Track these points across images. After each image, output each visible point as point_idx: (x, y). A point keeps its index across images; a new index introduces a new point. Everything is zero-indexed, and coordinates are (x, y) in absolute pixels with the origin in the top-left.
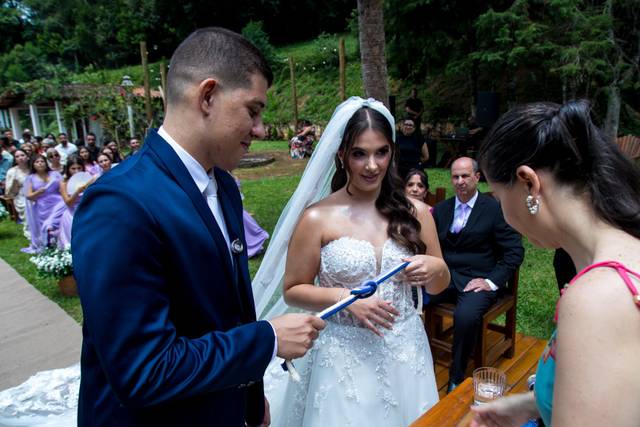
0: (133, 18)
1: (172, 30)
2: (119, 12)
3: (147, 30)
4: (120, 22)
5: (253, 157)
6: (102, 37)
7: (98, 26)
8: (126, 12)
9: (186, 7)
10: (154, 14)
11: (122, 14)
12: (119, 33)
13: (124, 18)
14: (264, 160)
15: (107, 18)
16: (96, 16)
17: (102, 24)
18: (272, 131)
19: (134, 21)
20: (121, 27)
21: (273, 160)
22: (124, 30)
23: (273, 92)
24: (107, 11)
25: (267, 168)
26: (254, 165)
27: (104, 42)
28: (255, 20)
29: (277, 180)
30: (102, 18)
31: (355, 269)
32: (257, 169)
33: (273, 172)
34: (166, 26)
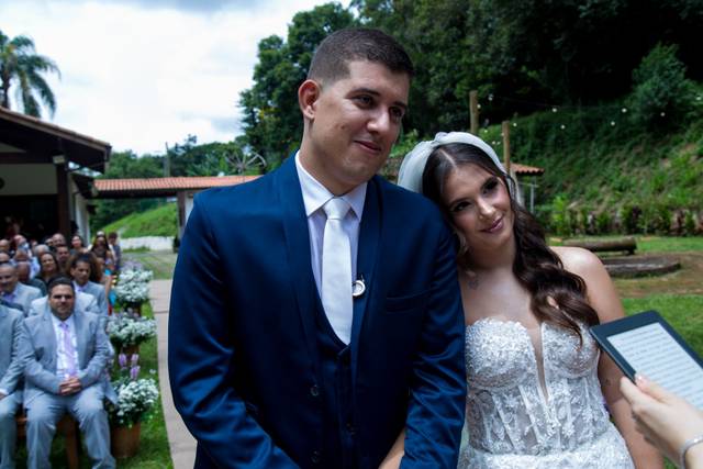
0: (478, 63)
1: (532, 74)
2: (460, 57)
3: (496, 79)
4: (460, 71)
5: (643, 261)
6: (436, 94)
7: (432, 79)
8: (470, 55)
9: (556, 41)
10: (507, 54)
11: (463, 60)
12: (458, 86)
13: (466, 63)
14: (660, 266)
15: (444, 67)
16: (430, 68)
17: (436, 77)
18: (685, 220)
19: (479, 68)
20: (461, 78)
21: (678, 267)
22: (465, 81)
23: (689, 156)
24: (445, 58)
25: (664, 279)
26: (640, 274)
27: (438, 99)
28: (666, 42)
29: (677, 300)
30: (438, 68)
31: (502, 364)
32: (644, 281)
33: (673, 285)
34: (524, 69)
